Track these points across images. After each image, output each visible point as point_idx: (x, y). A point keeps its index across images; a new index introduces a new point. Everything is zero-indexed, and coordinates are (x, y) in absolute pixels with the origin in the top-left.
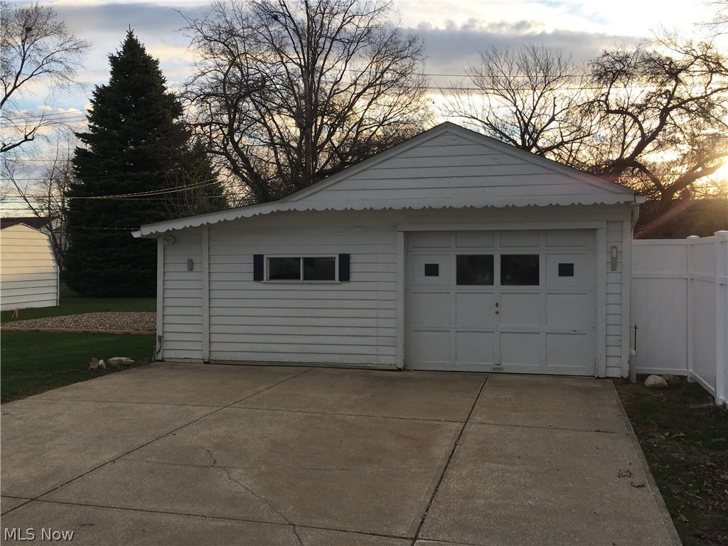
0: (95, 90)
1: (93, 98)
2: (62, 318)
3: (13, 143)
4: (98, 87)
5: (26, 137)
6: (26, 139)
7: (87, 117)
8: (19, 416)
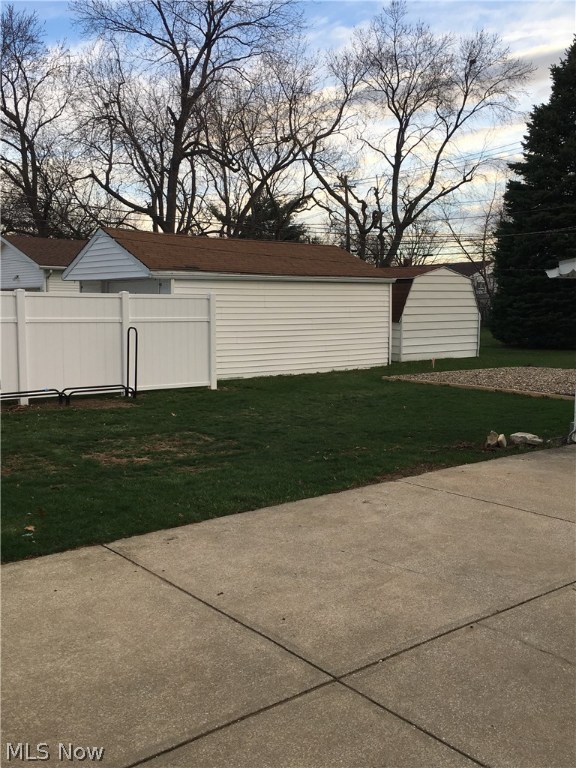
0: (532, 111)
1: (531, 121)
2: (477, 371)
3: (452, 185)
4: (536, 108)
5: (464, 178)
6: (465, 181)
7: (523, 144)
8: (379, 509)
